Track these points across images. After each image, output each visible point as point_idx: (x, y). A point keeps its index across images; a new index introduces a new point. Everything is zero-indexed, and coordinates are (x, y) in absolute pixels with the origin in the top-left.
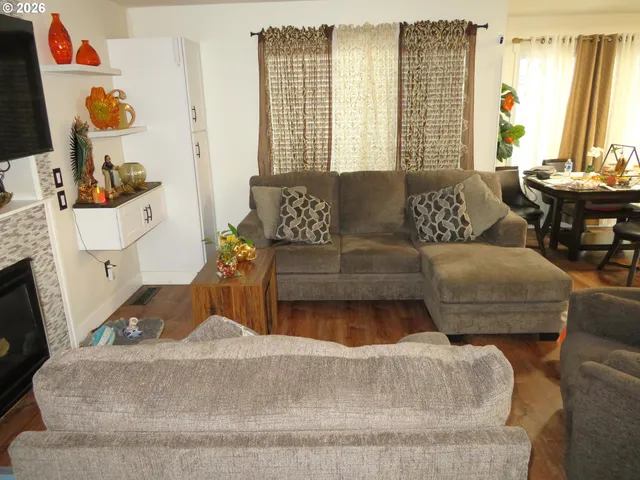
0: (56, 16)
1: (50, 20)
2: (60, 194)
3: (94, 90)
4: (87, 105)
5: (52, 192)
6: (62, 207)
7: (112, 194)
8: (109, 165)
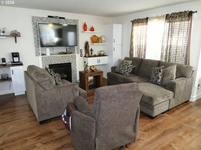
0: (85, 23)
1: (84, 23)
2: (81, 54)
3: (94, 36)
4: (92, 38)
5: (79, 53)
6: (81, 56)
7: (92, 56)
8: (92, 50)
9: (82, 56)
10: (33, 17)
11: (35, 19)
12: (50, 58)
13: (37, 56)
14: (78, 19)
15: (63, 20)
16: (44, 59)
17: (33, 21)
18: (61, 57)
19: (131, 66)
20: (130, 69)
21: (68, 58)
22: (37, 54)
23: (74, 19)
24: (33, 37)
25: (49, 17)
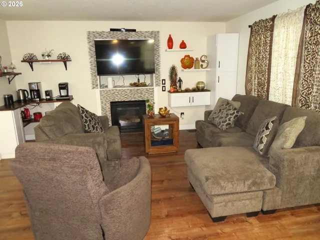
1: (169, 36)
2: (163, 87)
3: (186, 56)
4: (182, 61)
5: (159, 86)
6: (163, 91)
7: (180, 90)
8: (180, 81)
9: (165, 91)
10: (89, 32)
11: (91, 35)
12: (112, 92)
13: (94, 88)
14: (158, 30)
15: (133, 33)
16: (103, 93)
17: (88, 38)
18: (128, 92)
19: (234, 113)
20: (231, 117)
21: (141, 93)
22: (94, 86)
23: (151, 30)
24: (90, 61)
25: (112, 30)
